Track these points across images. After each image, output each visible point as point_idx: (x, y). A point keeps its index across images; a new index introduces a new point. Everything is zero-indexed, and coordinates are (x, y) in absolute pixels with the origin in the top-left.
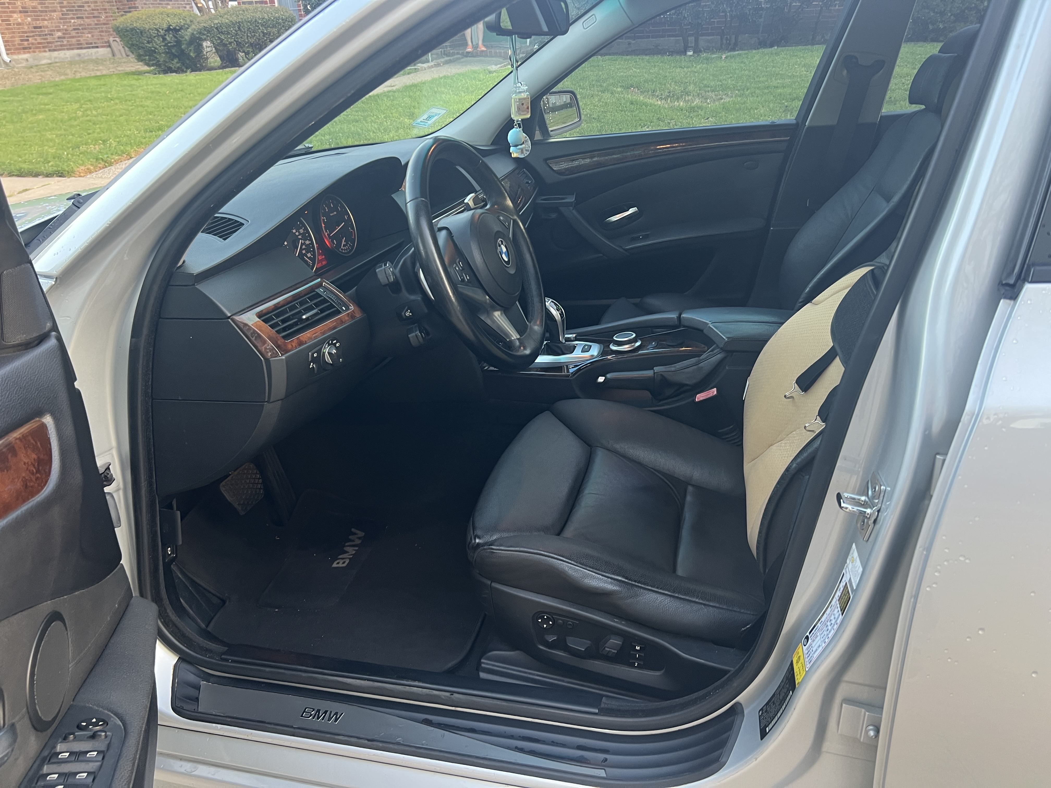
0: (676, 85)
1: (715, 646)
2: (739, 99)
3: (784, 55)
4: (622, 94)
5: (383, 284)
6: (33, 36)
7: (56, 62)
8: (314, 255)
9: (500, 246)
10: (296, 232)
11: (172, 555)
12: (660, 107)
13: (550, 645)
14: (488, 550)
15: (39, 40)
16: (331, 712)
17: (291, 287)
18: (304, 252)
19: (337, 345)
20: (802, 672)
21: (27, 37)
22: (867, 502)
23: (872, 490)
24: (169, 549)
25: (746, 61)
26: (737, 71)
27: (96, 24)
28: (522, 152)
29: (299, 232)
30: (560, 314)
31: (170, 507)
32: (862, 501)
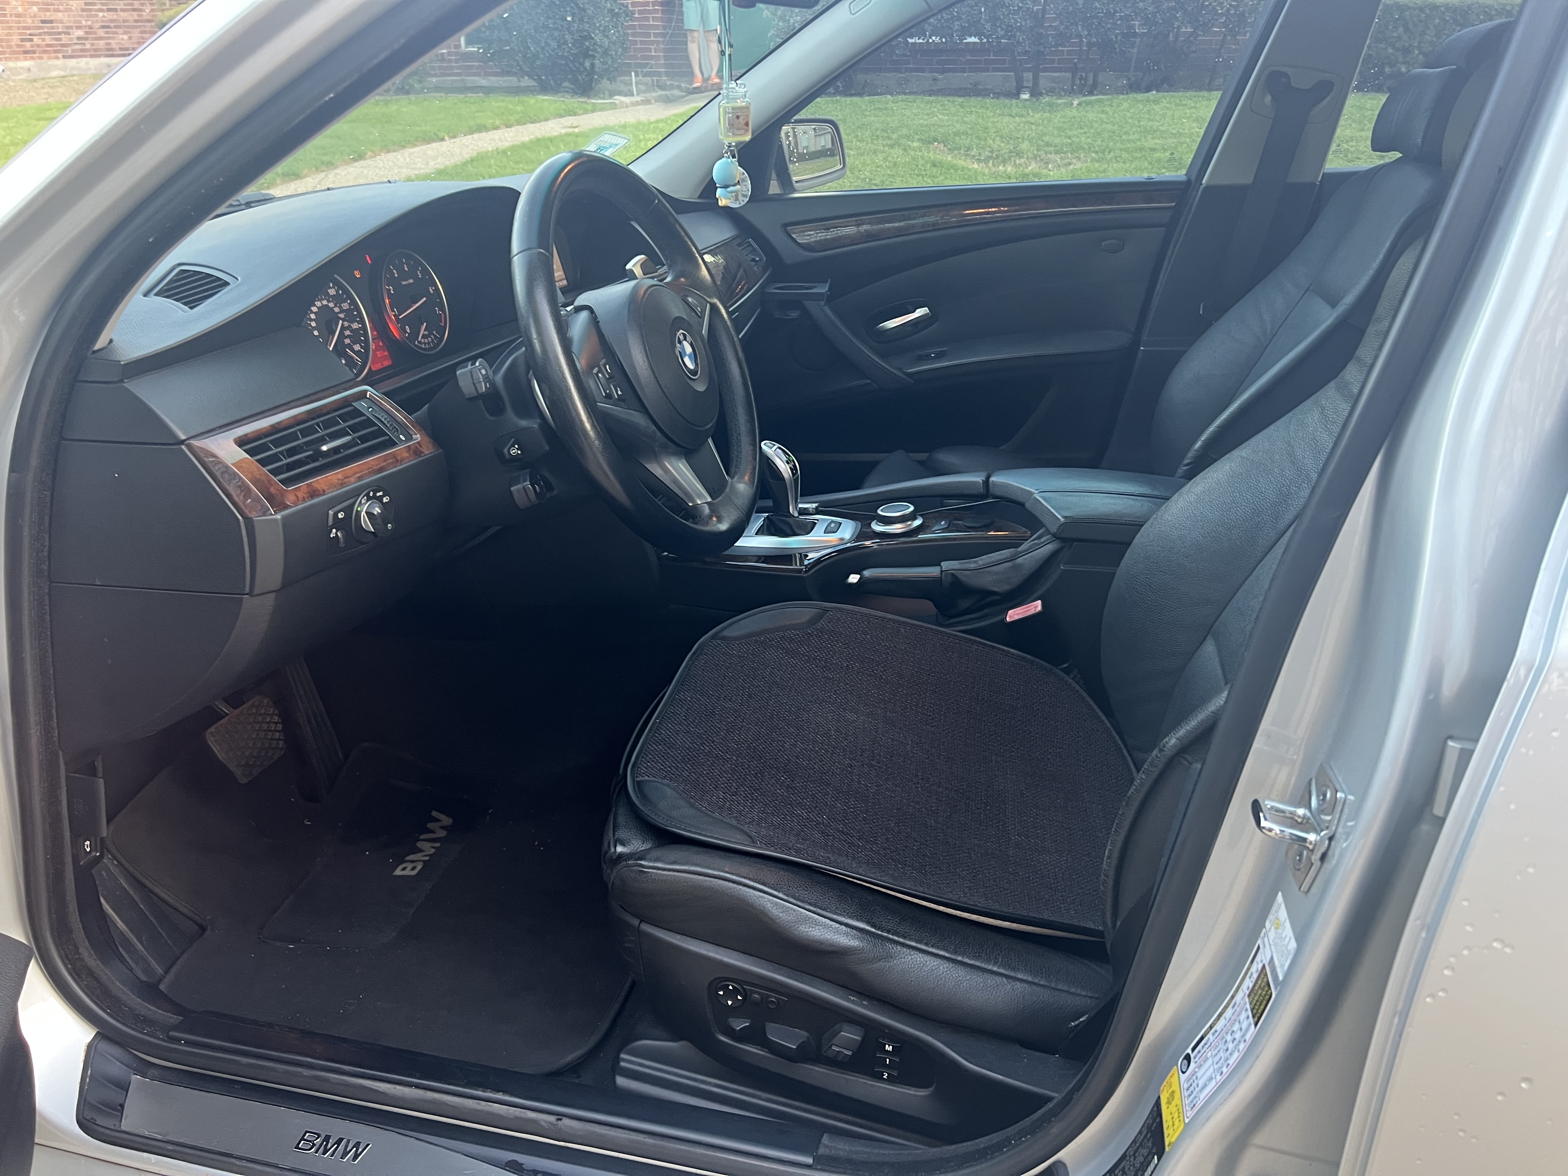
0: (1002, 142)
1: (1024, 1050)
2: (1097, 165)
3: (1167, 103)
4: (921, 151)
5: (467, 397)
6: (40, 34)
7: (73, 75)
8: (366, 347)
9: (680, 342)
10: (336, 306)
11: (94, 854)
12: (976, 172)
13: (741, 1036)
14: (635, 868)
15: (48, 40)
16: (349, 1141)
17: (309, 396)
18: (347, 341)
19: (385, 500)
20: (1177, 1123)
21: (30, 35)
22: (1309, 819)
23: (1318, 797)
24: (88, 843)
25: (1108, 109)
26: (1096, 125)
27: (136, 21)
28: (737, 199)
29: (340, 307)
30: (790, 468)
31: (92, 771)
32: (1299, 817)
